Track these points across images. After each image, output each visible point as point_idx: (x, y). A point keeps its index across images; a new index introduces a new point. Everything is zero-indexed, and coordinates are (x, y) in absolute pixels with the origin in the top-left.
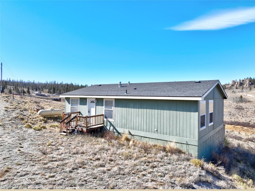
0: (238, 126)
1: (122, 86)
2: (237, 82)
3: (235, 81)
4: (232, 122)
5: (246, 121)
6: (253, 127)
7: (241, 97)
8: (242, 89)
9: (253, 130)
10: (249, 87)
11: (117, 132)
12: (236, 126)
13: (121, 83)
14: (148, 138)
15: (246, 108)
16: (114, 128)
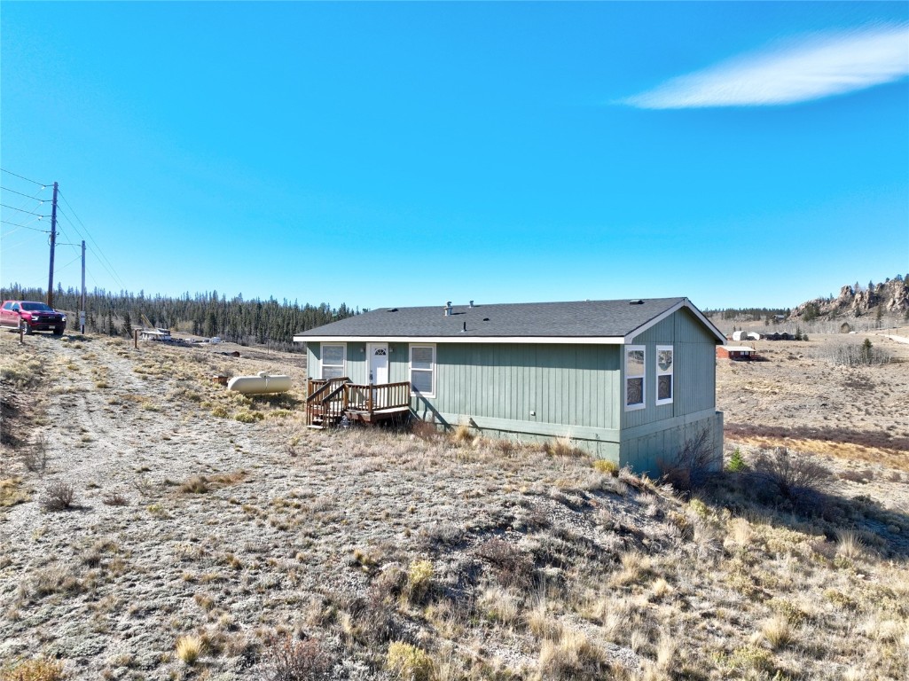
0: (848, 445)
1: (453, 312)
2: (861, 293)
3: (853, 289)
4: (830, 432)
5: (879, 428)
6: (901, 448)
7: (868, 344)
8: (880, 316)
9: (897, 457)
10: (904, 308)
11: (444, 422)
12: (841, 445)
13: (451, 305)
14: (515, 432)
15: (882, 383)
16: (436, 414)
